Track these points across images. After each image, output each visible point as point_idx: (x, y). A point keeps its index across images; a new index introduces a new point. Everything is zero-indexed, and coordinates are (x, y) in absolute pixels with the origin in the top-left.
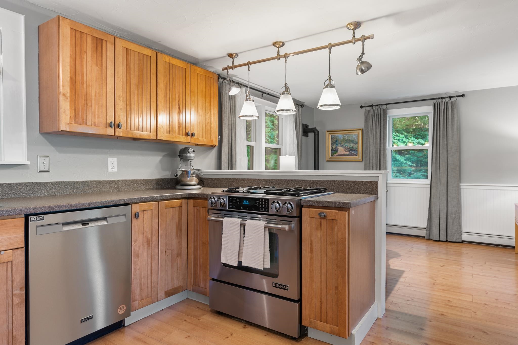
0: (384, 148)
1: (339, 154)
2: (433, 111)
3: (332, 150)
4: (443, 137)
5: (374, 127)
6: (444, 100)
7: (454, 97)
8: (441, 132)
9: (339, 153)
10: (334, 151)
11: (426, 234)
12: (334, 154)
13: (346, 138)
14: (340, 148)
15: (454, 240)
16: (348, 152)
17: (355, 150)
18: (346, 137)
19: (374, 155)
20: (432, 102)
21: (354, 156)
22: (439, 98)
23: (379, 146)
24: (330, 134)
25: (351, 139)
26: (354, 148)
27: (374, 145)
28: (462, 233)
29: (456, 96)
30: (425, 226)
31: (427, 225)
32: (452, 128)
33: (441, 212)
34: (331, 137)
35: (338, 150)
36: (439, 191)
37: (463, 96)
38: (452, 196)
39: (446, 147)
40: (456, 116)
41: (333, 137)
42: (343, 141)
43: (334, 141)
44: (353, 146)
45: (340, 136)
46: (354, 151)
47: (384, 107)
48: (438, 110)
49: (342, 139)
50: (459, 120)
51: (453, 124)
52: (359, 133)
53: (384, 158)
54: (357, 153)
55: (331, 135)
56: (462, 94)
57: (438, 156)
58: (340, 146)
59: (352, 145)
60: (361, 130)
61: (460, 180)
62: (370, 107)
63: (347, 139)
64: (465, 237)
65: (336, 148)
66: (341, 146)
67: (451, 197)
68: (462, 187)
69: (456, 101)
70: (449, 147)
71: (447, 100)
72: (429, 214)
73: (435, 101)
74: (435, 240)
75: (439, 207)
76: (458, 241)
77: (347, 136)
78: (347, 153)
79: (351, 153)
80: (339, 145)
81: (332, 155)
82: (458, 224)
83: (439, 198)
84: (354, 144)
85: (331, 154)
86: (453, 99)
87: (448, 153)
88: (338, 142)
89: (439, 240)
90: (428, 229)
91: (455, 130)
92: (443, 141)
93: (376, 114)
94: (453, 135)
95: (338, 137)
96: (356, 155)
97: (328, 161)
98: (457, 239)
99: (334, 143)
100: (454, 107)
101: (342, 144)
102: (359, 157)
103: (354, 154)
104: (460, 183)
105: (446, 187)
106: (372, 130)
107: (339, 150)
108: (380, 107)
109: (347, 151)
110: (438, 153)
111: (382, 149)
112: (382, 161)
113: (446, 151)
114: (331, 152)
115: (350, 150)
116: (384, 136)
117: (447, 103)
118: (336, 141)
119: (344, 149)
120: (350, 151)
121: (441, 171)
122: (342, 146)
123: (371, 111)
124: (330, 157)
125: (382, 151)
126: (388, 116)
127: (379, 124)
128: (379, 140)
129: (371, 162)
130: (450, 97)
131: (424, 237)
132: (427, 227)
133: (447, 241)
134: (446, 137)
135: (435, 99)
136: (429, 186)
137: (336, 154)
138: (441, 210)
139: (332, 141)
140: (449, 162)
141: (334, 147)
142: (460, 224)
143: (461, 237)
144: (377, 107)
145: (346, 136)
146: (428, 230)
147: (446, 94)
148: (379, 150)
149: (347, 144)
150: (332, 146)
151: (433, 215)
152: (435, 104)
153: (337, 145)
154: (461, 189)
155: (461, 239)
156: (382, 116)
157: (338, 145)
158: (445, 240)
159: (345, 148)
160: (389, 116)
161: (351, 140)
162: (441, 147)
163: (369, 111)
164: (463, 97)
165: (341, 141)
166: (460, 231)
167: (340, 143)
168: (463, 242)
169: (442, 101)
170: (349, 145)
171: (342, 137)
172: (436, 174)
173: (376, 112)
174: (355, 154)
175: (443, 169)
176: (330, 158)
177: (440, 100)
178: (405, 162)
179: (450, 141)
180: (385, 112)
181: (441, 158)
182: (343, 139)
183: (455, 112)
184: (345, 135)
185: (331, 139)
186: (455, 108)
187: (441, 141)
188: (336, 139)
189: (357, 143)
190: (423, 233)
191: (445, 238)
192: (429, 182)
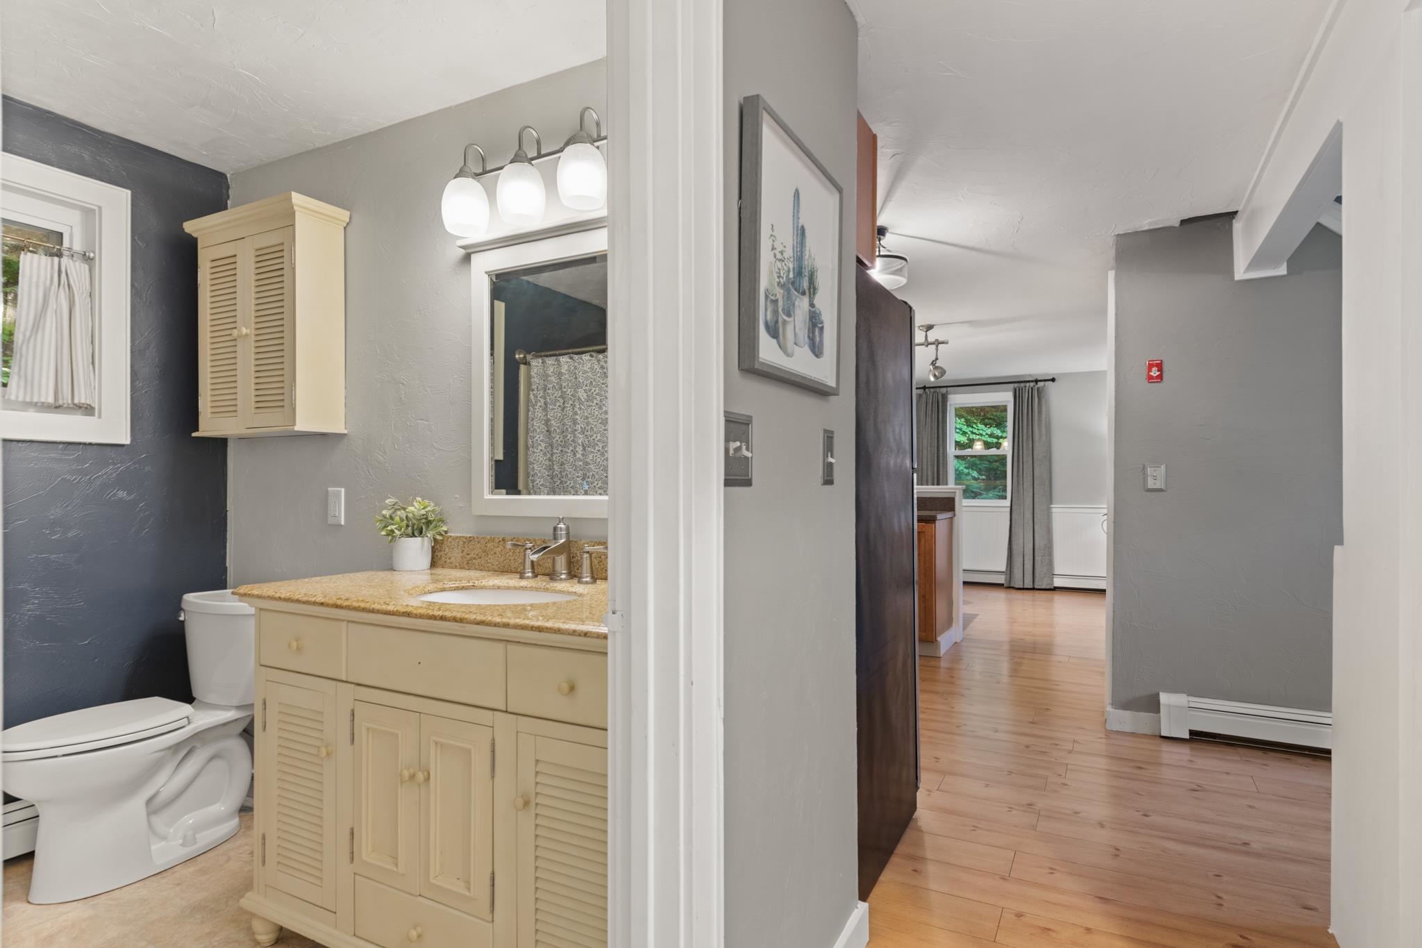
0: (943, 453)
2: (1012, 400)
4: (1028, 439)
5: (929, 420)
6: (1028, 384)
7: (1041, 381)
8: (1025, 431)
11: (1006, 580)
15: (1043, 587)
19: (929, 463)
20: (1012, 386)
22: (1022, 382)
23: (936, 449)
27: (929, 448)
28: (1054, 576)
29: (1044, 379)
30: (1003, 569)
31: (1007, 566)
32: (1039, 425)
33: (1024, 547)
36: (1022, 516)
37: (1053, 380)
38: (1040, 523)
39: (1031, 452)
40: (1044, 408)
47: (944, 390)
48: (1020, 398)
50: (1048, 414)
51: (1040, 419)
53: (943, 467)
56: (1051, 378)
57: (1021, 465)
61: (1050, 500)
62: (922, 390)
64: (1058, 582)
68: (1054, 510)
69: (1043, 387)
70: (1035, 453)
71: (1032, 384)
72: (1009, 551)
73: (1016, 385)
74: (1017, 587)
75: (1022, 540)
76: (1048, 587)
82: (1048, 563)
83: (1022, 527)
86: (1040, 384)
87: (1035, 461)
89: (1023, 587)
90: (1008, 573)
91: (1043, 429)
92: (1027, 444)
93: (931, 401)
94: (1040, 436)
98: (1047, 585)
100: (1041, 396)
104: (1051, 504)
105: (1031, 511)
106: (926, 424)
108: (938, 390)
110: (1021, 461)
111: (941, 455)
112: (941, 472)
113: (1031, 459)
116: (943, 435)
117: (1032, 388)
121: (1024, 487)
123: (924, 396)
125: (941, 458)
126: (948, 404)
127: (936, 416)
128: (936, 441)
129: (925, 473)
130: (1037, 381)
131: (1002, 585)
132: (1006, 570)
133: (1033, 589)
134: (1031, 438)
135: (1015, 382)
136: (1009, 509)
138: (1025, 544)
140: (1035, 475)
142: (1050, 564)
143: (1052, 580)
144: (932, 390)
147: (1030, 375)
148: (936, 455)
151: (1015, 552)
152: (1015, 390)
154: (1051, 512)
155: (1053, 584)
156: (940, 404)
158: (1031, 587)
160: (950, 405)
162: (1025, 452)
163: (920, 396)
166: (1051, 574)
168: (1055, 589)
169: (1025, 386)
172: (1018, 491)
173: (931, 397)
175: (1028, 484)
177: (1022, 385)
178: (966, 471)
179: (1036, 445)
180: (945, 398)
181: (1024, 468)
183: (1043, 403)
186: (1043, 397)
187: (1024, 443)
190: (1001, 579)
191: (1032, 584)
192: (1009, 504)
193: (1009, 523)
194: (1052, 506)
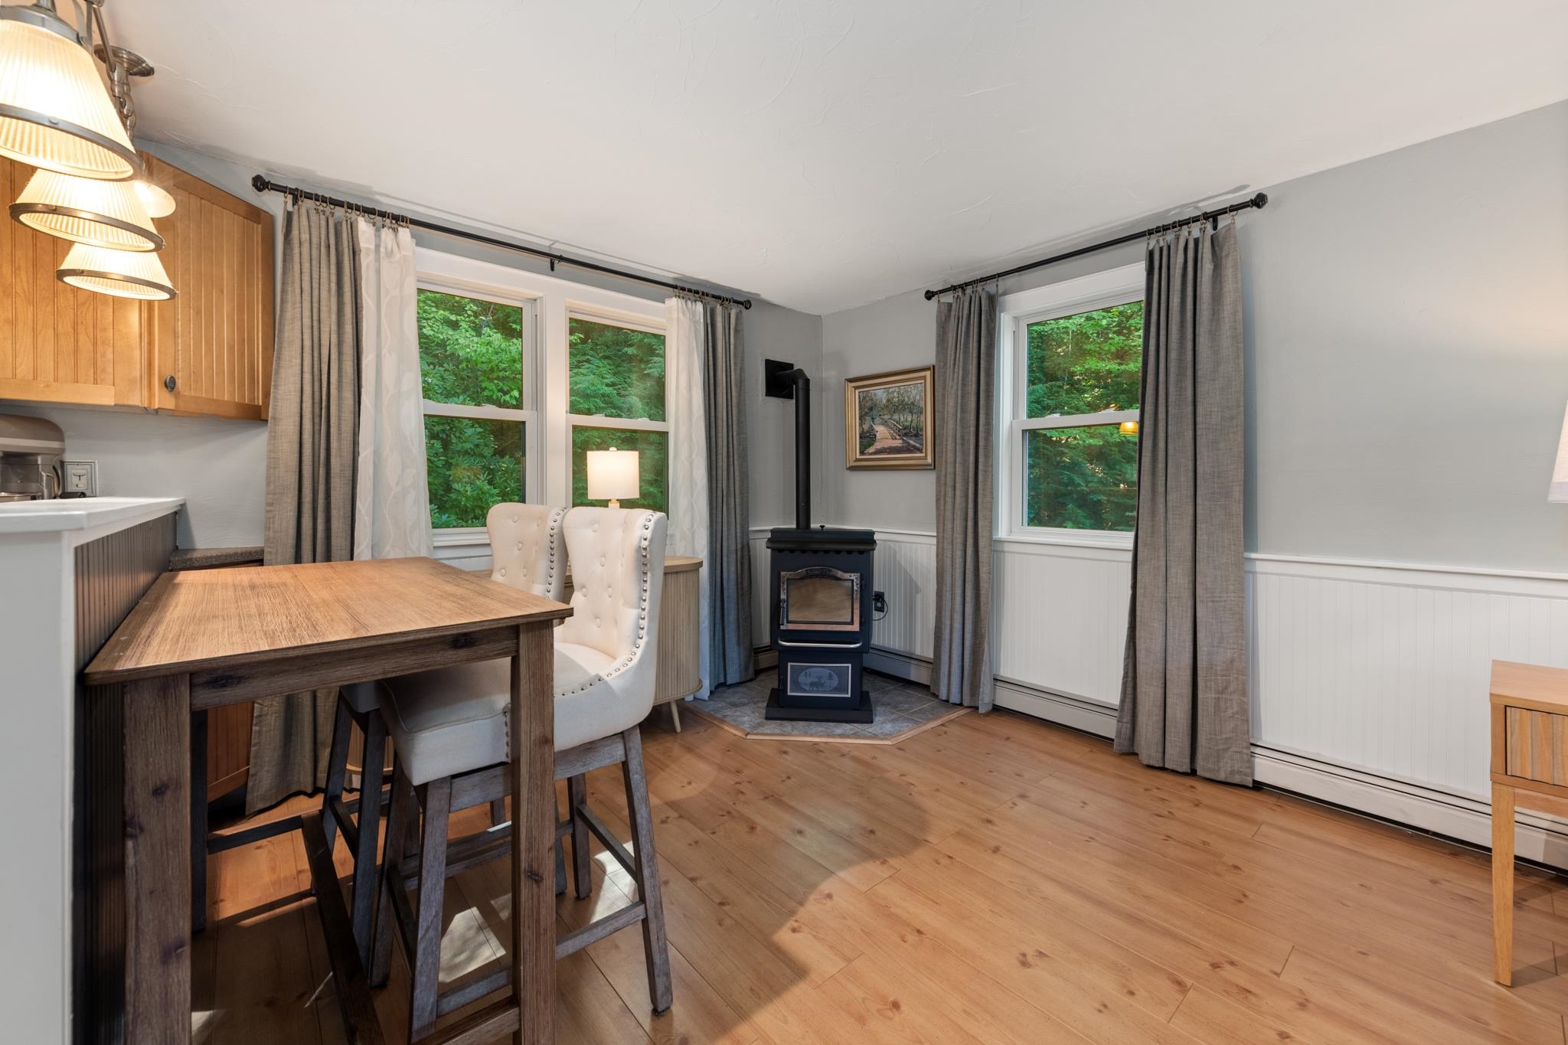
0: (987, 424)
1: (878, 448)
3: (861, 437)
4: (1181, 374)
5: (960, 355)
6: (1186, 230)
7: (1225, 212)
8: (1173, 355)
9: (878, 445)
10: (867, 438)
11: (1119, 733)
12: (866, 448)
13: (894, 397)
14: (881, 431)
15: (1222, 777)
16: (901, 441)
17: (917, 435)
18: (895, 394)
19: (959, 448)
20: (1142, 244)
21: (916, 453)
23: (973, 417)
24: (856, 388)
25: (906, 399)
26: (913, 428)
27: (959, 415)
28: (1258, 750)
29: (1231, 206)
30: (1114, 704)
31: (1123, 697)
32: (1214, 335)
33: (1169, 659)
34: (860, 398)
35: (875, 435)
36: (1163, 579)
37: (1259, 201)
38: (1212, 601)
39: (1190, 408)
40: (1229, 286)
41: (864, 398)
42: (887, 406)
43: (866, 410)
44: (912, 421)
45: (880, 394)
46: (913, 438)
47: (991, 287)
48: (1164, 270)
49: (884, 401)
50: (1245, 302)
51: (1217, 319)
52: (924, 378)
53: (986, 456)
54: (922, 445)
55: (860, 392)
56: (1253, 197)
57: (1161, 444)
58: (879, 424)
59: (909, 419)
60: (929, 369)
61: (1249, 536)
62: (952, 294)
63: (896, 400)
64: (1266, 770)
65: (872, 428)
66: (883, 424)
67: (1210, 604)
68: (1258, 567)
69: (1230, 229)
70: (1201, 410)
71: (1198, 227)
72: (1130, 660)
73: (1152, 242)
74: (1149, 760)
75: (1160, 640)
76: (1237, 779)
77: (898, 393)
78: (898, 443)
79: (908, 443)
80: (877, 421)
81: (862, 453)
82: (1237, 713)
83: (1162, 606)
84: (915, 416)
85: (860, 449)
86: (1222, 222)
87: (1199, 432)
88: (874, 412)
89: (1161, 765)
90: (1127, 716)
91: (1226, 342)
92: (1181, 390)
93: (966, 314)
94: (1217, 363)
95: (875, 395)
96: (920, 451)
97: (852, 469)
98: (1232, 773)
99: (866, 414)
100: (1224, 254)
101: (886, 417)
102: (926, 456)
103: (914, 446)
104: (1252, 550)
105: (1189, 565)
107: (878, 434)
108: (982, 287)
109: (898, 437)
110: (1163, 435)
111: (982, 429)
112: (981, 467)
113: (1191, 427)
114: (861, 442)
115: (906, 435)
116: (988, 385)
117: (1196, 241)
118: (871, 409)
119: (890, 433)
120: (905, 438)
121: (1170, 504)
122: (885, 423)
123: (954, 306)
124: (858, 457)
125: (982, 435)
127: (974, 343)
128: (974, 399)
129: (950, 469)
130: (1211, 217)
131: (1112, 742)
132: (1122, 705)
133: (1192, 776)
134: (1190, 373)
135: (1150, 232)
136: (1129, 557)
137: (871, 450)
138: (1169, 651)
139: (860, 409)
140: (1200, 469)
141: (866, 427)
142: (1246, 716)
143: (1250, 766)
144: (970, 290)
145: (893, 392)
146: (1125, 720)
148: (973, 430)
149: (896, 417)
150: (861, 425)
151: (1144, 666)
152: (1151, 254)
153: (873, 422)
155: (1253, 774)
156: (984, 317)
157: (875, 420)
158: (1187, 769)
159: (891, 428)
161: (907, 404)
162: (1172, 411)
163: (950, 305)
164: (1259, 206)
165: (883, 409)
166: (1245, 744)
167: (880, 415)
168: (1258, 786)
169: (1178, 238)
170: (902, 419)
171: (885, 394)
172: (1153, 513)
173: (968, 305)
174: (918, 445)
175: (1180, 494)
176: (857, 460)
177: (1170, 236)
179: (1205, 387)
180: (994, 304)
181: (1170, 452)
182: (888, 401)
183: (1228, 272)
184: (891, 390)
185: (860, 402)
186: (1227, 255)
187: (1172, 389)
188: (869, 404)
189: (921, 413)
190: (1107, 727)
191: (1188, 760)
192: (1130, 545)
193: (1130, 592)
194: (1253, 555)
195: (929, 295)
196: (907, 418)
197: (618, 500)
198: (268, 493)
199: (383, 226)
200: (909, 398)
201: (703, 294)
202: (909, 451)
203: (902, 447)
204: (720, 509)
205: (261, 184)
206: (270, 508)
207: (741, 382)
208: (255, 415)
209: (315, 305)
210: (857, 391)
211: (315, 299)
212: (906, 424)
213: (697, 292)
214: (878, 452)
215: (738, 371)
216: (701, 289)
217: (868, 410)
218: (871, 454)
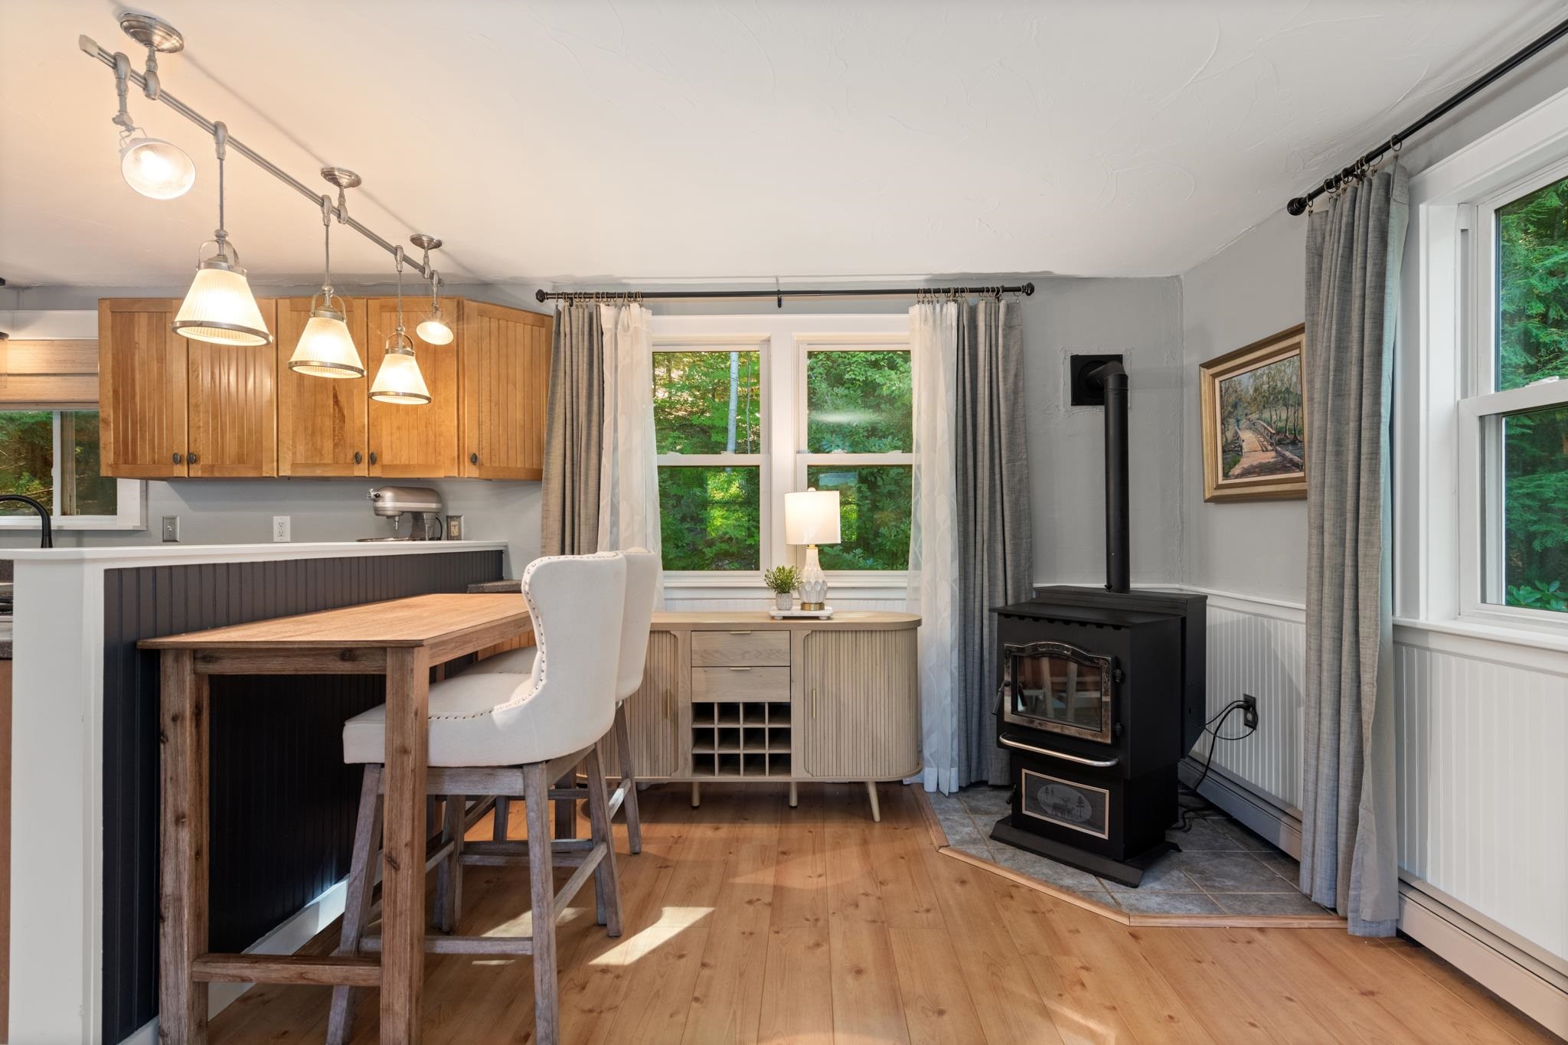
0: (1374, 414)
1: (1245, 466)
3: (1224, 452)
5: (1334, 297)
9: (1245, 462)
10: (1232, 451)
12: (1230, 468)
13: (1263, 384)
14: (1248, 439)
16: (1273, 454)
17: (1294, 442)
18: (1265, 377)
19: (1330, 459)
21: (1294, 472)
23: (1354, 404)
24: (1215, 376)
25: (1279, 384)
26: (1290, 430)
34: (1221, 391)
35: (1241, 447)
41: (1227, 390)
42: (1255, 399)
43: (1229, 409)
44: (1287, 418)
45: (1245, 381)
46: (1290, 448)
49: (1251, 391)
52: (1299, 344)
54: (1303, 457)
55: (1221, 382)
58: (1246, 429)
59: (1284, 416)
62: (1329, 192)
63: (1265, 387)
65: (1236, 436)
66: (1250, 429)
77: (1269, 375)
78: (1269, 457)
79: (1283, 456)
80: (1244, 423)
81: (1226, 476)
84: (1291, 410)
85: (1223, 468)
88: (1240, 411)
93: (1345, 222)
95: (1240, 382)
96: (1300, 467)
97: (1213, 500)
99: (1229, 415)
101: (1254, 416)
102: (1305, 475)
103: (1291, 461)
107: (1244, 445)
109: (1270, 448)
111: (1365, 423)
112: (1363, 493)
114: (1224, 459)
115: (1280, 443)
116: (1374, 342)
118: (1235, 406)
119: (1259, 441)
120: (1279, 449)
122: (1252, 426)
124: (1221, 481)
125: (1366, 435)
127: (1360, 273)
128: (1356, 371)
137: (1237, 470)
139: (1222, 407)
141: (1229, 435)
145: (1262, 375)
148: (1353, 426)
149: (1266, 415)
150: (1223, 433)
153: (1238, 426)
157: (1241, 423)
159: (1261, 434)
161: (1280, 392)
163: (1325, 213)
165: (1249, 404)
167: (1246, 415)
170: (1274, 417)
171: (1252, 380)
173: (1347, 207)
174: (1296, 459)
176: (1219, 487)
182: (1256, 390)
184: (1259, 372)
185: (1221, 396)
188: (1232, 399)
189: (1299, 402)
195: (1297, 207)
196: (1280, 415)
197: (816, 546)
198: (542, 538)
199: (623, 305)
200: (1282, 381)
201: (956, 291)
202: (1285, 469)
203: (1275, 463)
204: (979, 558)
205: (542, 296)
206: (544, 550)
207: (1016, 392)
208: (536, 477)
209: (575, 384)
210: (1217, 381)
211: (574, 379)
212: (1280, 424)
213: (947, 291)
214: (1246, 473)
215: (1011, 379)
216: (952, 286)
217: (1232, 409)
218: (1237, 477)
